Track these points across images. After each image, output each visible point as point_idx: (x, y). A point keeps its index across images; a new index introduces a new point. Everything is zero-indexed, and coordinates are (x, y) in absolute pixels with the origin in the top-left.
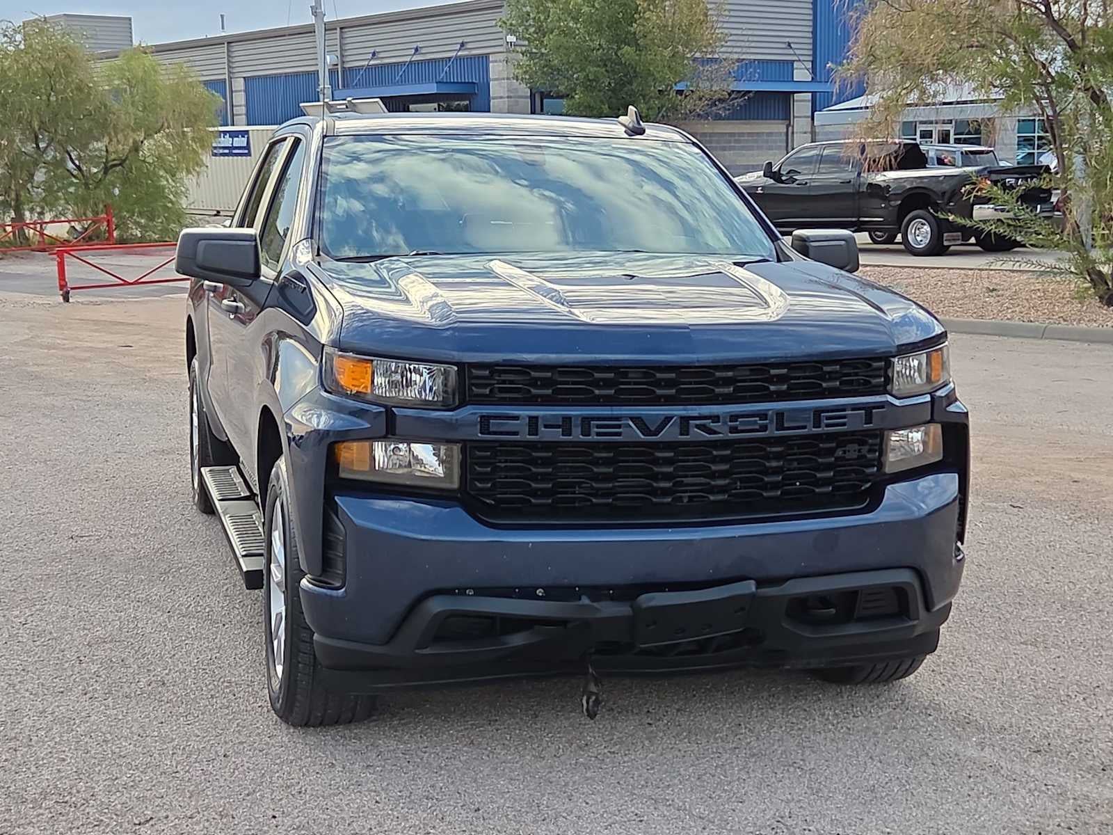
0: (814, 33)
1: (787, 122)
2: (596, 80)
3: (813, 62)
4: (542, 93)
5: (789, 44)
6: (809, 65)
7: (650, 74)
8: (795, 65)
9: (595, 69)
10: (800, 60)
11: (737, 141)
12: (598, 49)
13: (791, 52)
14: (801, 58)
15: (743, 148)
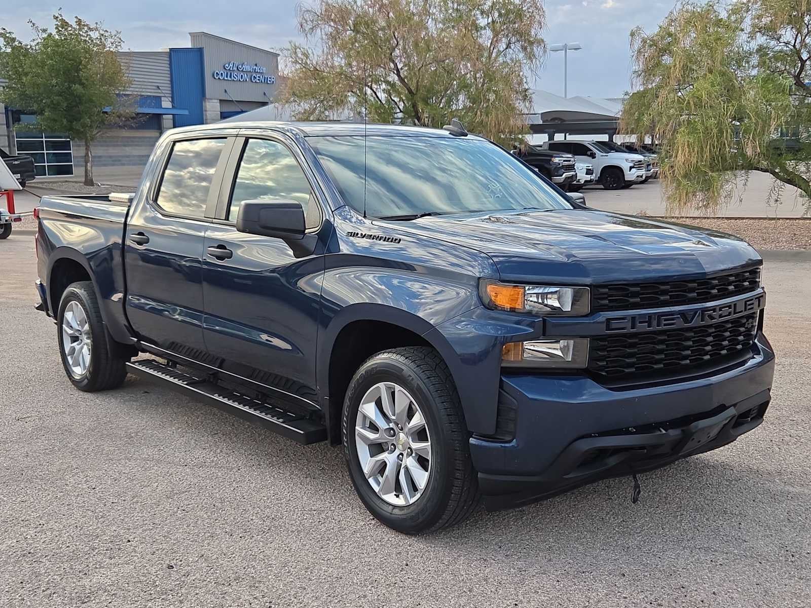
0: (171, 81)
1: (160, 131)
2: (58, 104)
3: (172, 98)
4: (12, 111)
5: (158, 87)
6: (170, 99)
7: (92, 101)
8: (163, 99)
9: (57, 97)
10: (165, 96)
11: (133, 141)
12: (56, 86)
13: (160, 91)
14: (166, 95)
15: (136, 145)
